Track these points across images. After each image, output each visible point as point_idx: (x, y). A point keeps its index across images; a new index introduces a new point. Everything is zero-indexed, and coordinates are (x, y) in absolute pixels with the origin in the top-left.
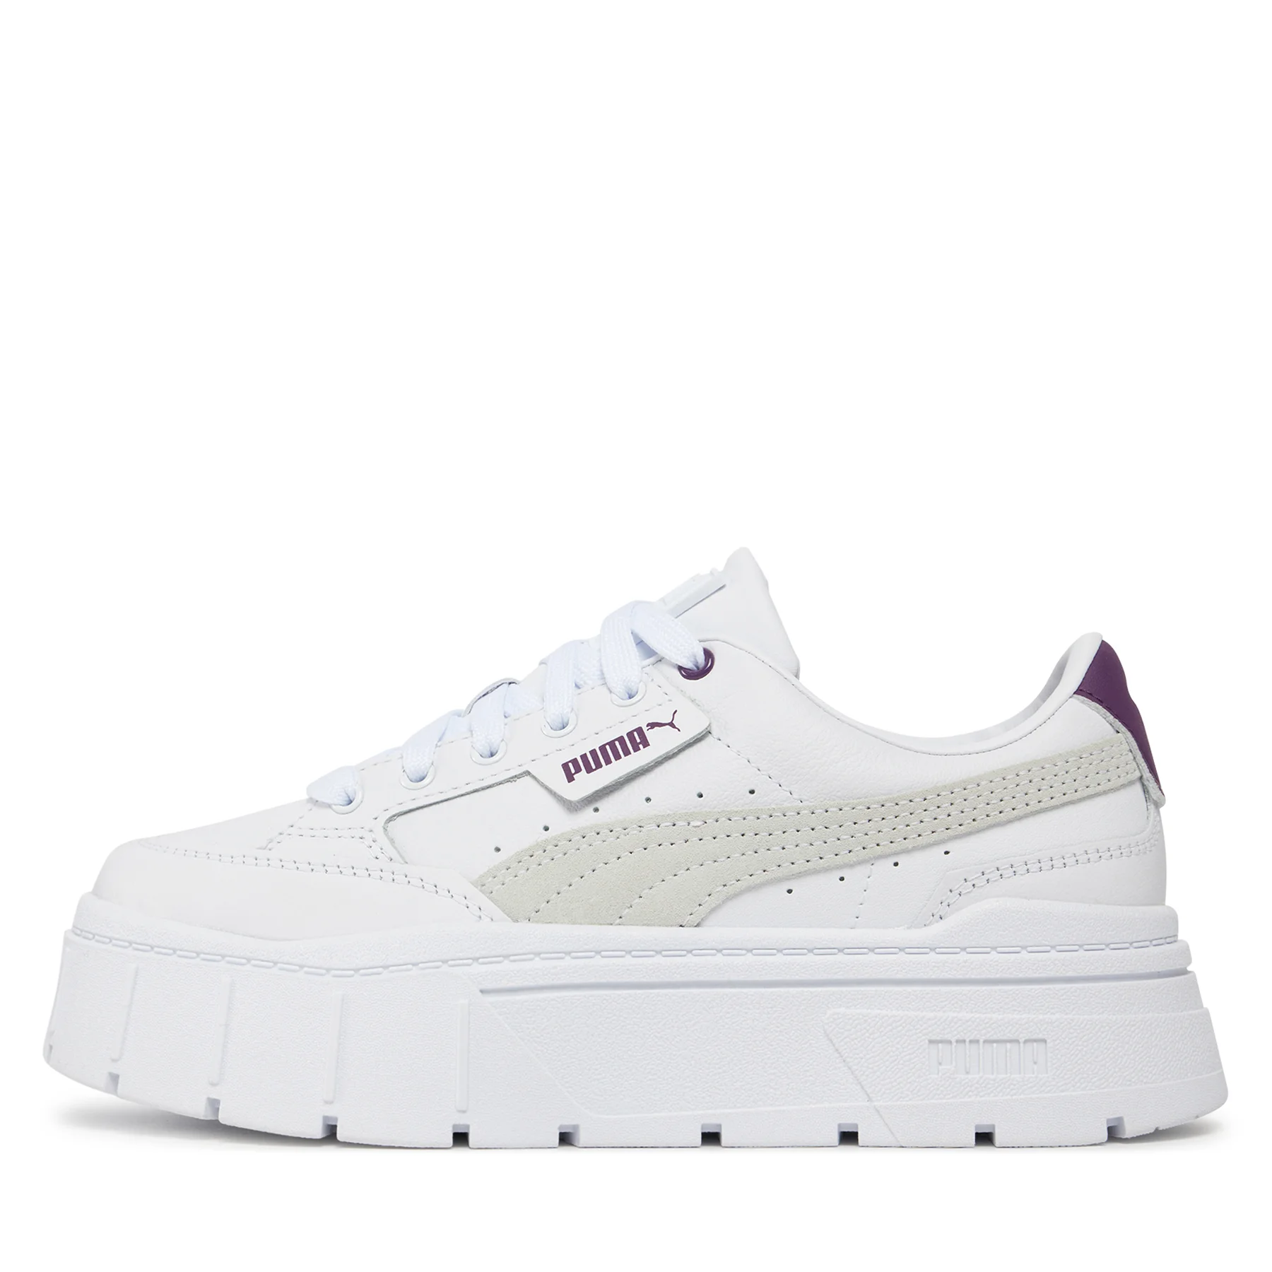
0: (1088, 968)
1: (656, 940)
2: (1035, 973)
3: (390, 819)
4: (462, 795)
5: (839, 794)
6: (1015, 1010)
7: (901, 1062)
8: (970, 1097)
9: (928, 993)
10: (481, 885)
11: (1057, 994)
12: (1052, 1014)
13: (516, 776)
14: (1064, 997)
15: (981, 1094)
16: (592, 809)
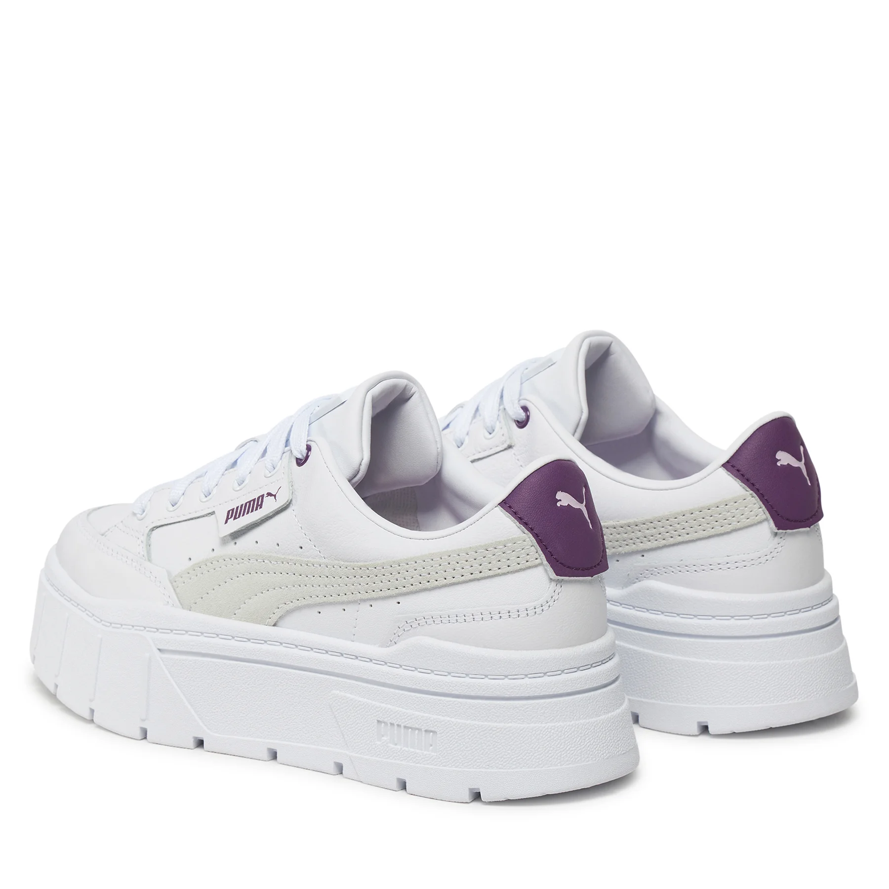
0: (466, 690)
1: (247, 632)
2: (434, 689)
3: (153, 529)
4: (186, 520)
5: (340, 557)
6: (422, 710)
7: (363, 731)
8: (395, 759)
9: (378, 691)
10: (173, 582)
11: (446, 704)
12: (443, 716)
13: (210, 513)
14: (450, 706)
15: (401, 759)
16: (234, 542)
